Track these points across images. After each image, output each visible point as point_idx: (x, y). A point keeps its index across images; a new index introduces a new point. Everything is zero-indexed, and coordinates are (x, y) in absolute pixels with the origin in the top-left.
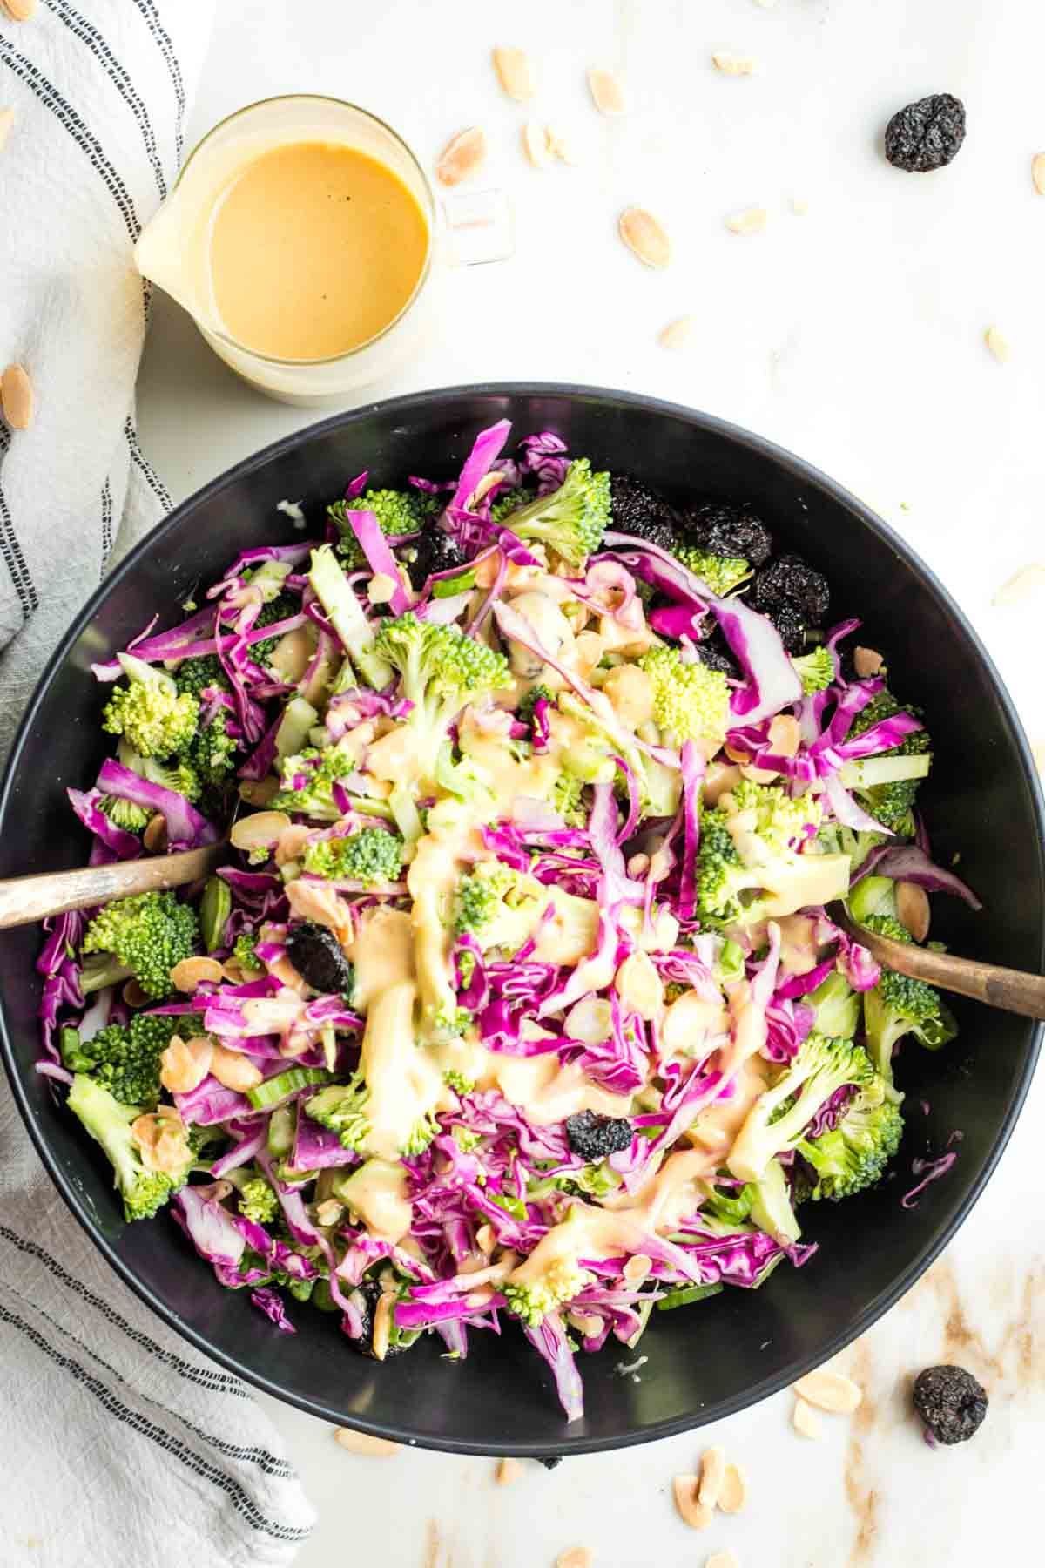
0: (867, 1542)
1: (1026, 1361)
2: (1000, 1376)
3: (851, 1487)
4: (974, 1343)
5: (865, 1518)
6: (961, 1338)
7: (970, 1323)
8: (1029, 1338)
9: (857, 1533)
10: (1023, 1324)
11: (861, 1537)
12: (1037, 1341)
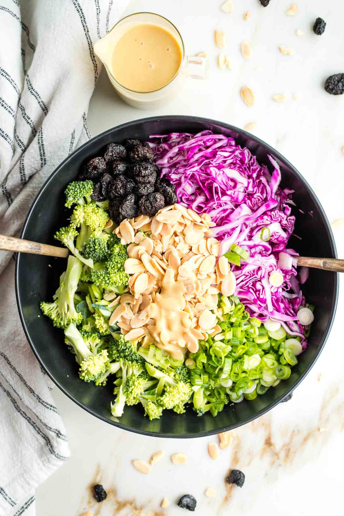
0: (227, 500)
1: (287, 456)
4: (273, 447)
6: (269, 445)
7: (273, 441)
8: (289, 450)
10: (288, 445)
11: (226, 498)
12: (292, 450)
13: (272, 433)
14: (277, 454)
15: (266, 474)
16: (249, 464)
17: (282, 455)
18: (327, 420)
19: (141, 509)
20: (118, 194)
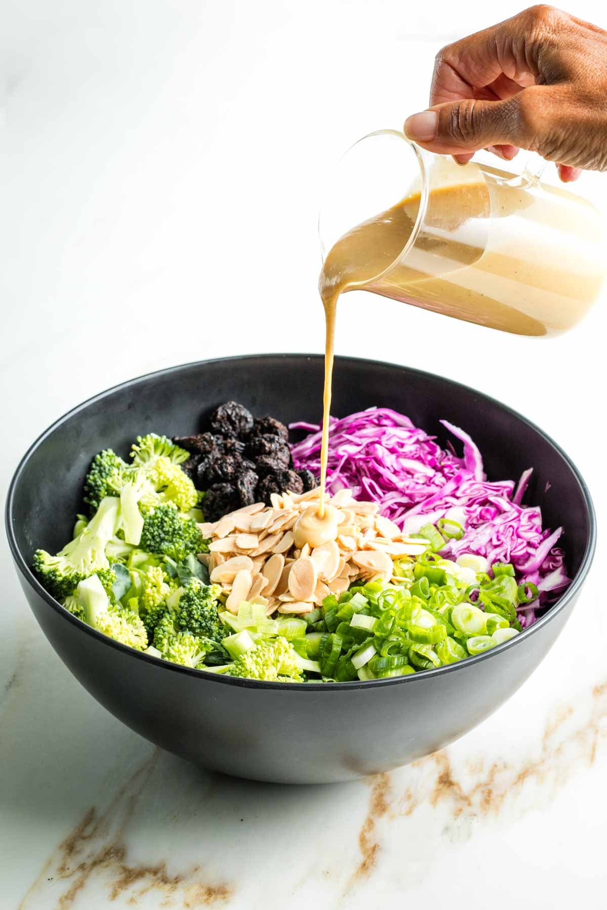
0: (367, 868)
1: (487, 801)
2: (469, 805)
3: (363, 840)
4: (455, 788)
5: (369, 856)
6: (447, 785)
7: (454, 778)
8: (490, 792)
9: (363, 862)
10: (487, 785)
11: (364, 865)
12: (495, 793)
13: (451, 768)
14: (466, 799)
15: (447, 829)
16: (409, 812)
17: (477, 799)
18: (559, 750)
19: (177, 882)
20: (222, 471)
